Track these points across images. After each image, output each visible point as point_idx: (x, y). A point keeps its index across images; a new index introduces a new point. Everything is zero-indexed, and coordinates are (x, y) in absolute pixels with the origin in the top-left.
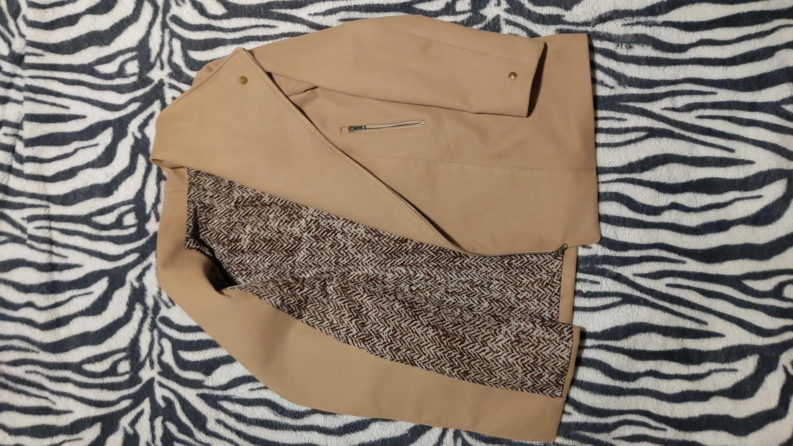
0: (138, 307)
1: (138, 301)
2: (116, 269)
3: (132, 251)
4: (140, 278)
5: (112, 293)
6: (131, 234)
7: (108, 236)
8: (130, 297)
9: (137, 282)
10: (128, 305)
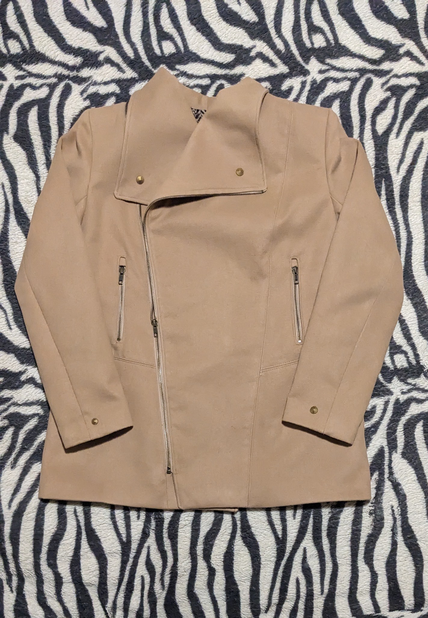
0: (78, 60)
1: (85, 60)
2: (116, 36)
3: (135, 51)
4: (108, 61)
5: (90, 31)
6: (153, 49)
7: (148, 24)
8: (87, 51)
9: (104, 59)
10: (80, 48)
